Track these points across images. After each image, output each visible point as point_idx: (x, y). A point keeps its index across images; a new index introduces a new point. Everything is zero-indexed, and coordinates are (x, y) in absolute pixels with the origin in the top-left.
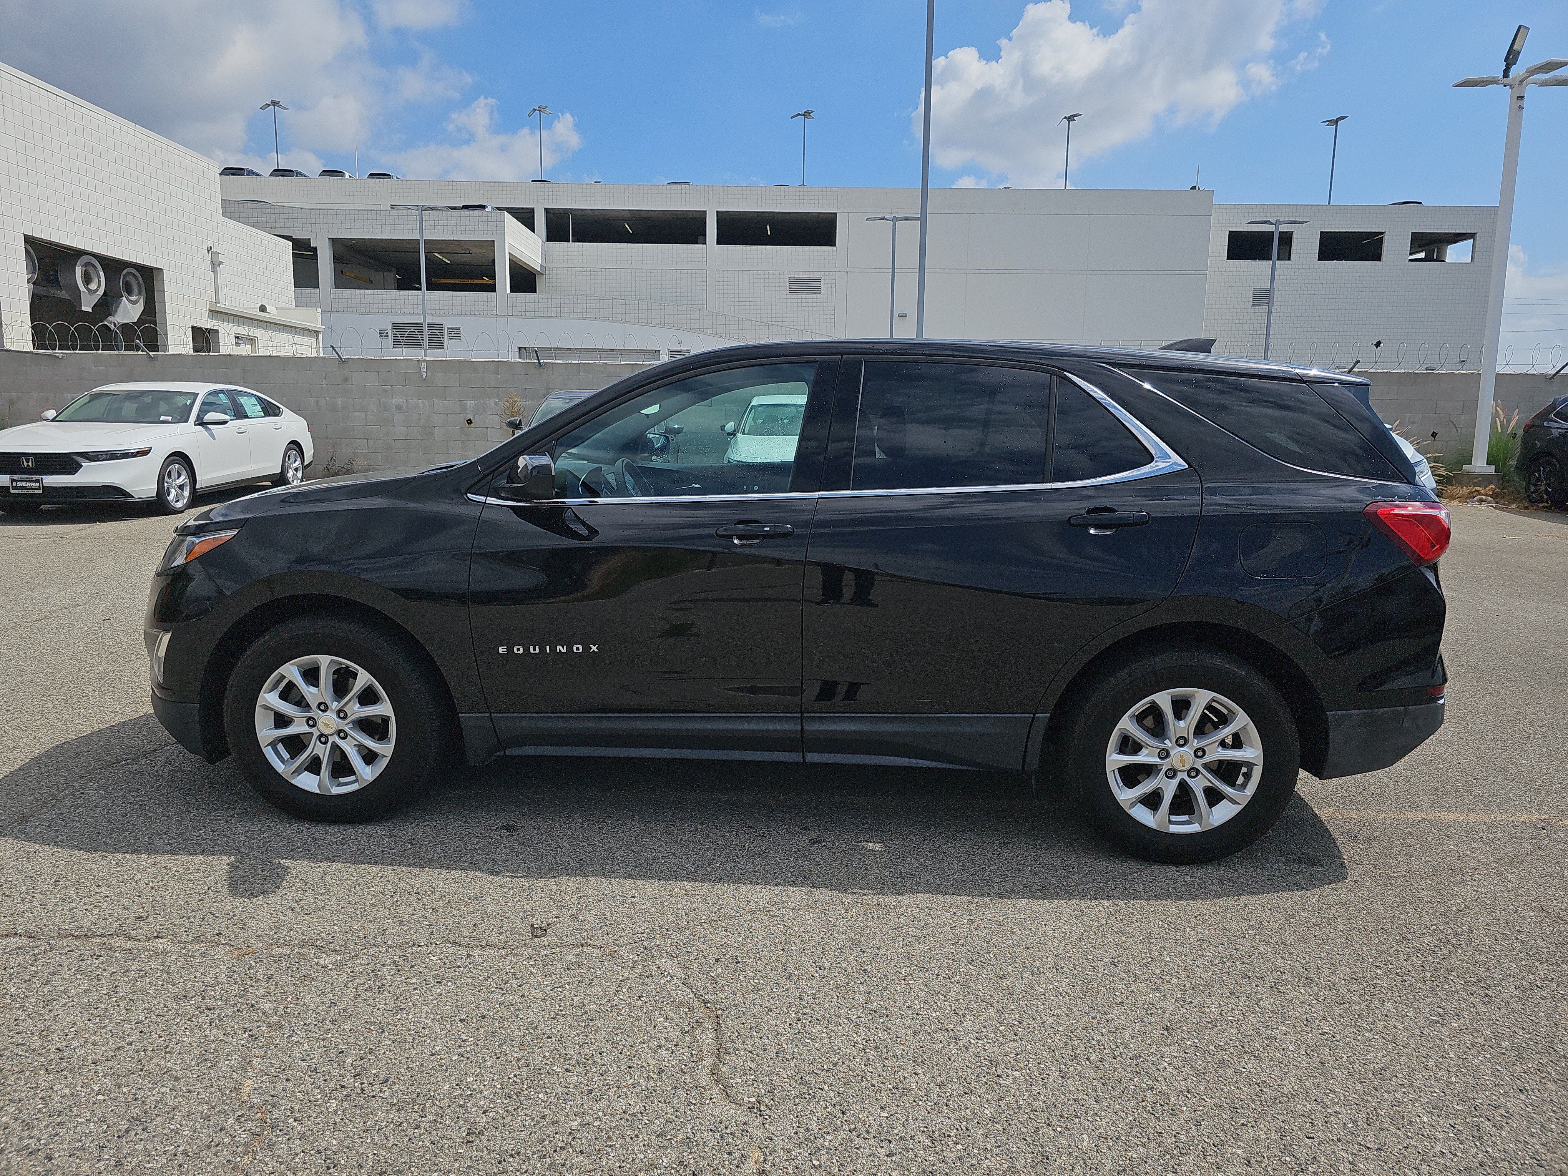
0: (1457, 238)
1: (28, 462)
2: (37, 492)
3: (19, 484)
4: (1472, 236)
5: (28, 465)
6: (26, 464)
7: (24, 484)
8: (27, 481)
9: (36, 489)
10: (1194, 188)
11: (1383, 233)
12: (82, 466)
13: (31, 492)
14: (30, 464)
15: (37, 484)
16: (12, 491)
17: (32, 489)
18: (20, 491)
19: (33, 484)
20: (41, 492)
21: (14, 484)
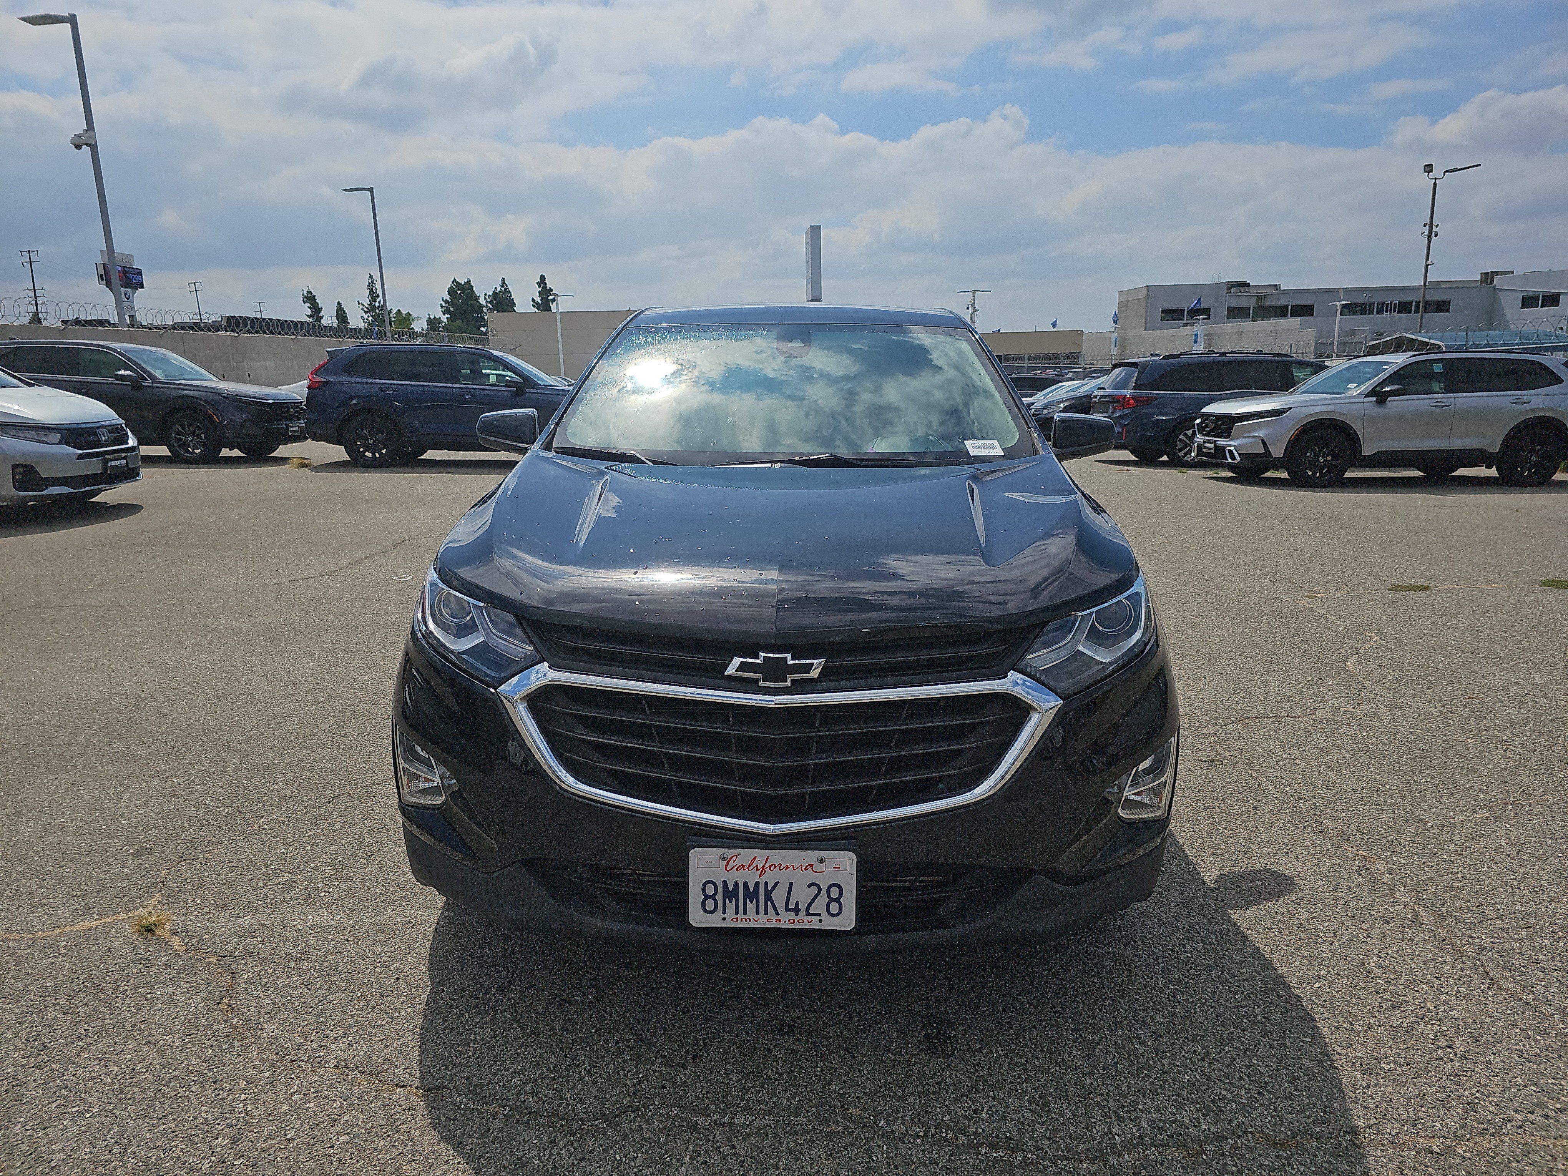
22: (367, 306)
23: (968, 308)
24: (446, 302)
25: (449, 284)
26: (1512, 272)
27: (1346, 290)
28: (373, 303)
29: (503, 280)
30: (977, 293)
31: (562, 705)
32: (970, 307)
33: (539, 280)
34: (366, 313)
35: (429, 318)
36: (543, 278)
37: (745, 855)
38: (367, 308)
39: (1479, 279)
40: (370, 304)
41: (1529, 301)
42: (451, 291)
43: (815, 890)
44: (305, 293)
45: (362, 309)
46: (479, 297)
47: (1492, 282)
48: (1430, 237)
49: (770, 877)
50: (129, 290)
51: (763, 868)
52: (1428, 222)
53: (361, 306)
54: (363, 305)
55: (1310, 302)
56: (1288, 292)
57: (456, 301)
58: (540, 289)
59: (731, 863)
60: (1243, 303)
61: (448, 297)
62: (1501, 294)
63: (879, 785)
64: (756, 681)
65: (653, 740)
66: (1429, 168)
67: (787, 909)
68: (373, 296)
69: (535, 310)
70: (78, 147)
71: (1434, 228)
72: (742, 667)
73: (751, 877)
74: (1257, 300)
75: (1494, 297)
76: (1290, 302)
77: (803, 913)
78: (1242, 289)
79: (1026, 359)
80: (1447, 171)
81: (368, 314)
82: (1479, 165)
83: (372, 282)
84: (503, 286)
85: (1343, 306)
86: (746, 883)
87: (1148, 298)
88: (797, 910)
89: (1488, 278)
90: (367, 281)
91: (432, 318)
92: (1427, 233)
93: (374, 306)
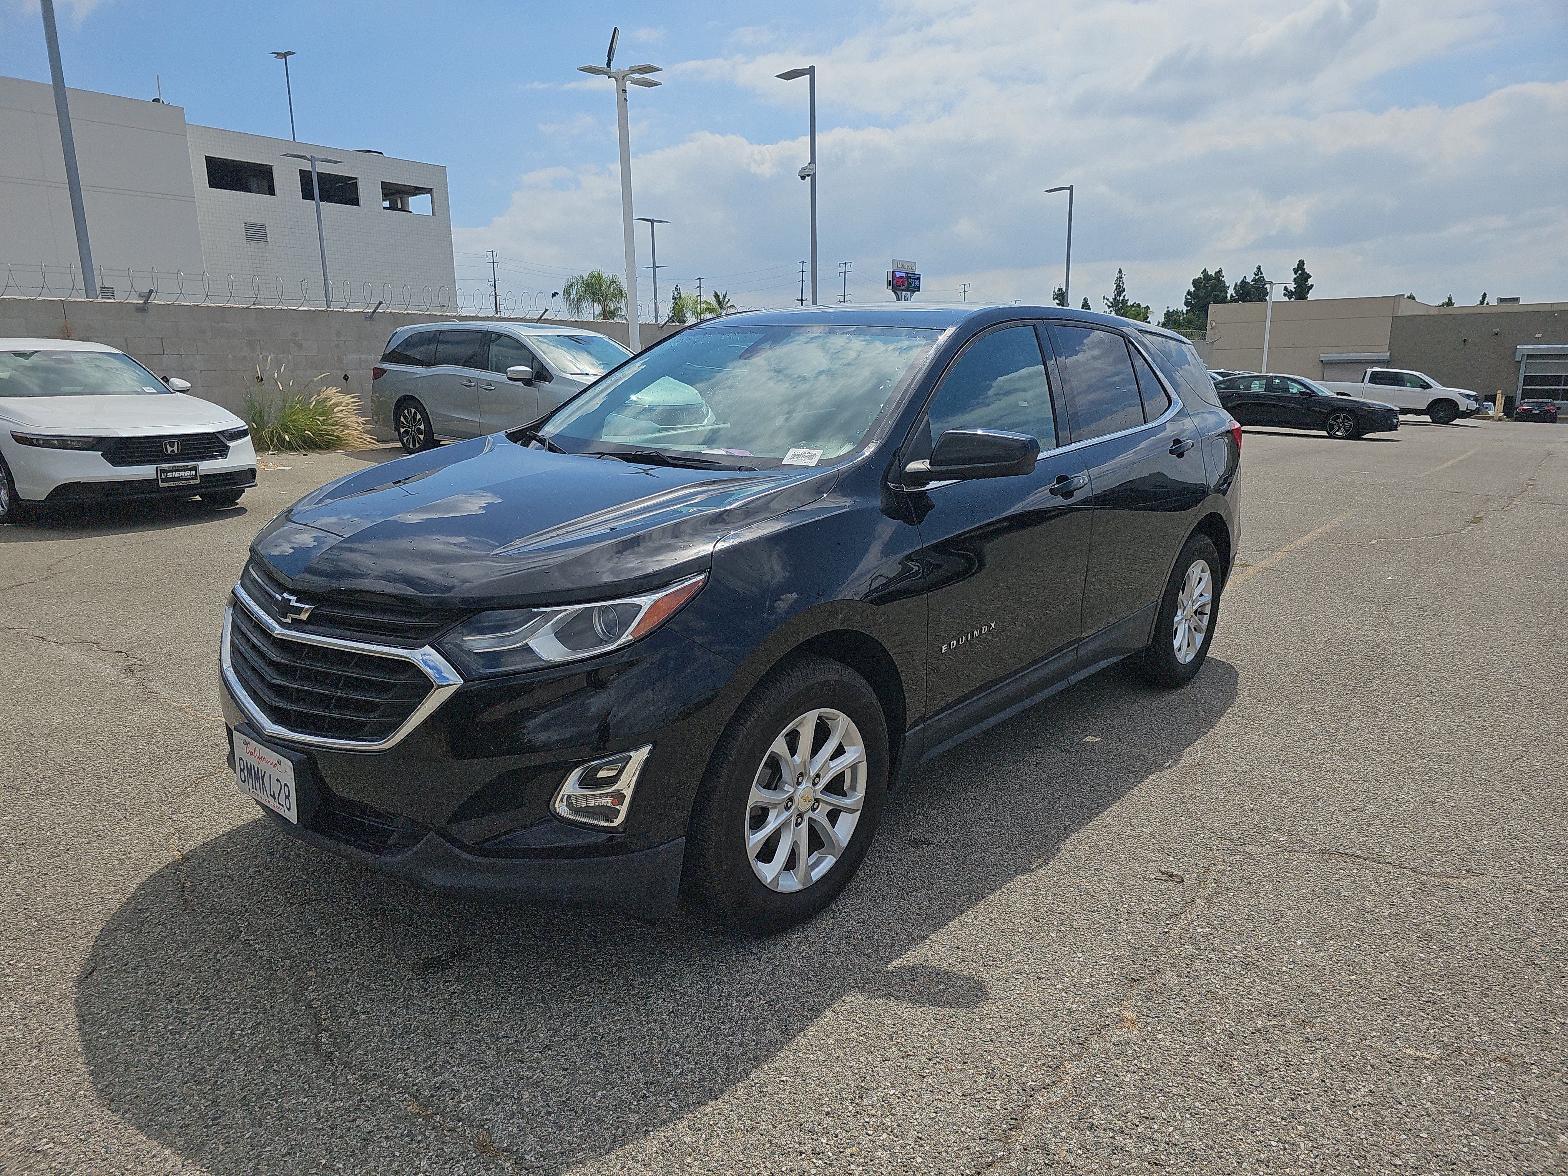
0: (417, 191)
1: (172, 446)
2: (193, 482)
3: (170, 475)
4: (430, 191)
5: (172, 451)
6: (169, 449)
7: (176, 474)
8: (176, 471)
9: (192, 479)
10: (155, 100)
11: (356, 178)
12: (229, 447)
13: (184, 483)
14: (175, 449)
15: (193, 473)
16: (161, 485)
17: (186, 479)
18: (171, 484)
19: (187, 473)
20: (198, 481)
21: (164, 476)
22: (1111, 300)
24: (1189, 293)
25: (1198, 275)
28: (1118, 298)
29: (1259, 268)
33: (1296, 266)
34: (1109, 307)
35: (1168, 311)
36: (1301, 263)
38: (1111, 303)
40: (1115, 299)
42: (1196, 283)
44: (1056, 290)
45: (1106, 304)
46: (1229, 287)
50: (909, 293)
53: (1106, 301)
54: (1108, 300)
57: (1199, 292)
58: (1296, 276)
61: (1192, 290)
68: (1120, 290)
69: (1286, 299)
70: (803, 178)
81: (1111, 309)
83: (1121, 277)
84: (1257, 275)
90: (1116, 275)
91: (1171, 311)
93: (1119, 300)
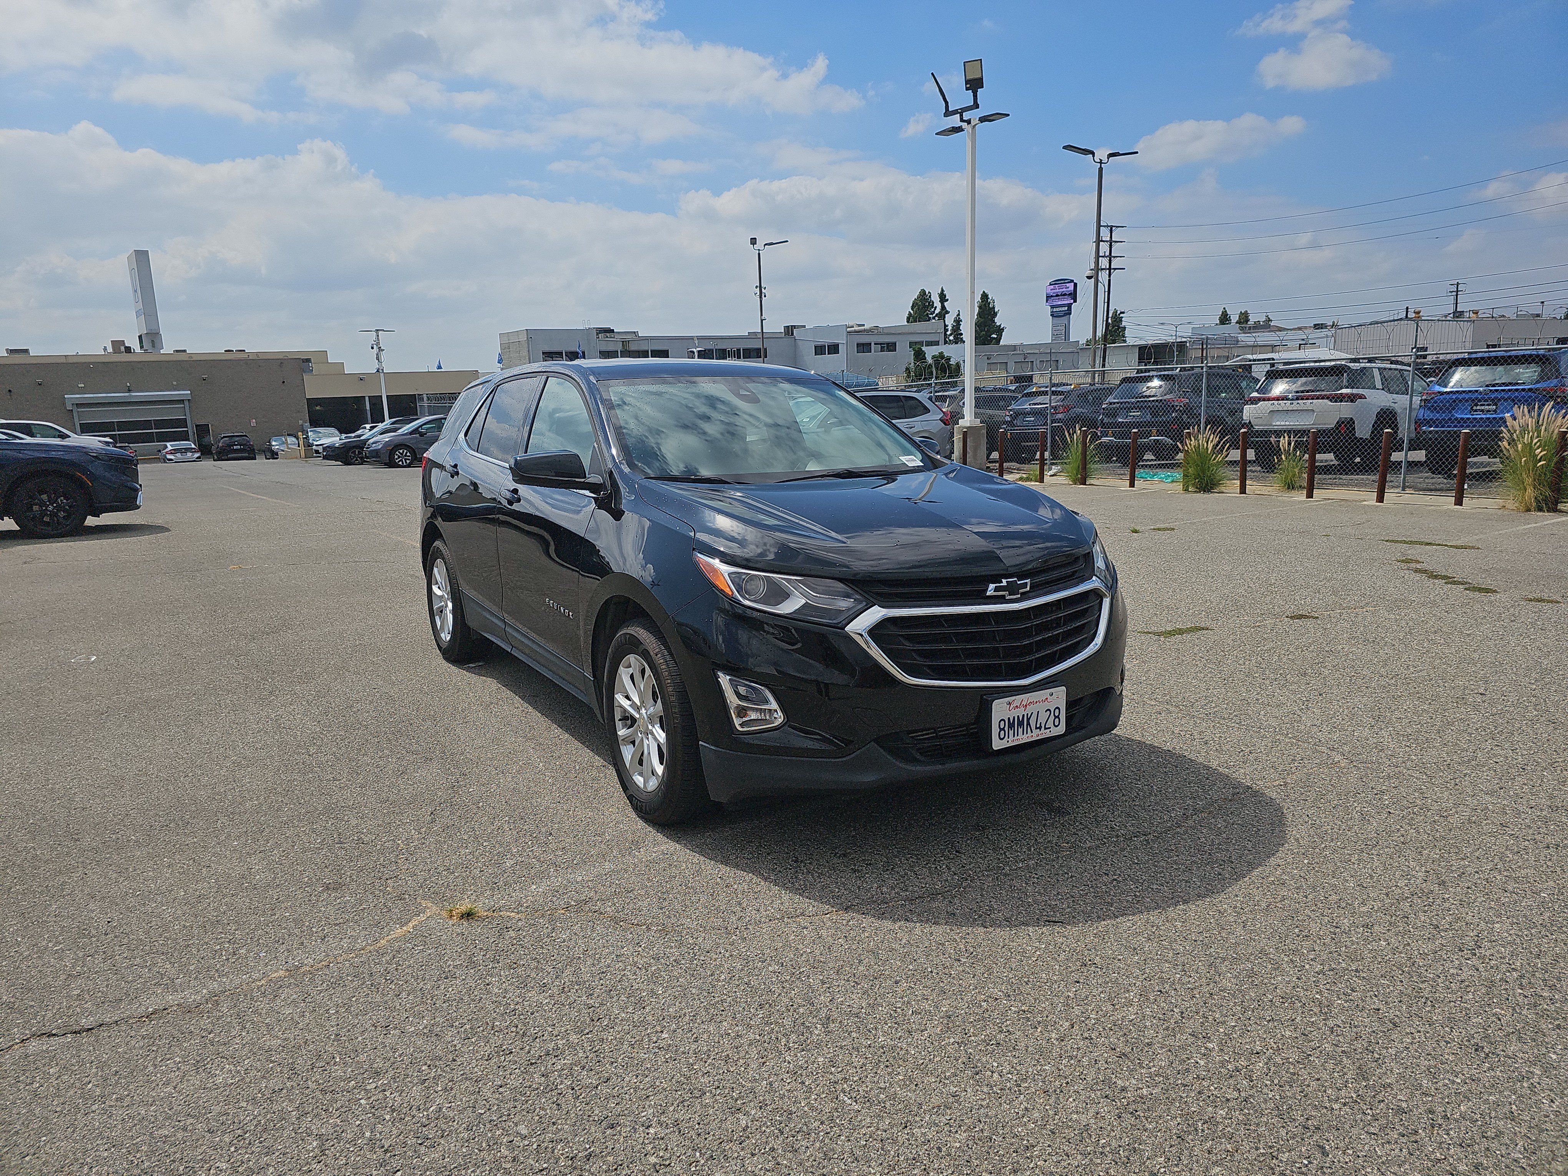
23: (372, 348)
26: (804, 326)
27: (699, 338)
30: (380, 332)
31: (893, 630)
32: (375, 346)
37: (1018, 699)
39: (783, 331)
41: (820, 350)
43: (1048, 712)
47: (792, 334)
48: (761, 297)
49: (1029, 710)
51: (1026, 706)
52: (758, 285)
55: (665, 348)
56: (646, 339)
59: (1012, 706)
60: (611, 348)
62: (800, 343)
63: (1060, 649)
64: (1004, 596)
65: (952, 641)
66: (753, 241)
67: (1036, 728)
71: (763, 290)
72: (996, 589)
73: (1020, 712)
74: (623, 345)
75: (795, 346)
76: (650, 347)
77: (1043, 728)
78: (608, 334)
79: (425, 399)
80: (766, 244)
82: (787, 241)
85: (699, 352)
86: (1018, 716)
87: (528, 341)
88: (1040, 728)
89: (789, 330)
92: (758, 294)
